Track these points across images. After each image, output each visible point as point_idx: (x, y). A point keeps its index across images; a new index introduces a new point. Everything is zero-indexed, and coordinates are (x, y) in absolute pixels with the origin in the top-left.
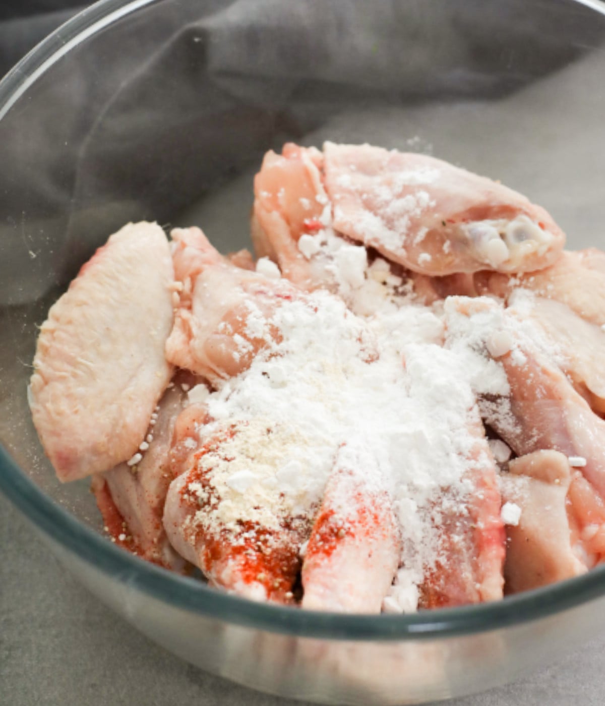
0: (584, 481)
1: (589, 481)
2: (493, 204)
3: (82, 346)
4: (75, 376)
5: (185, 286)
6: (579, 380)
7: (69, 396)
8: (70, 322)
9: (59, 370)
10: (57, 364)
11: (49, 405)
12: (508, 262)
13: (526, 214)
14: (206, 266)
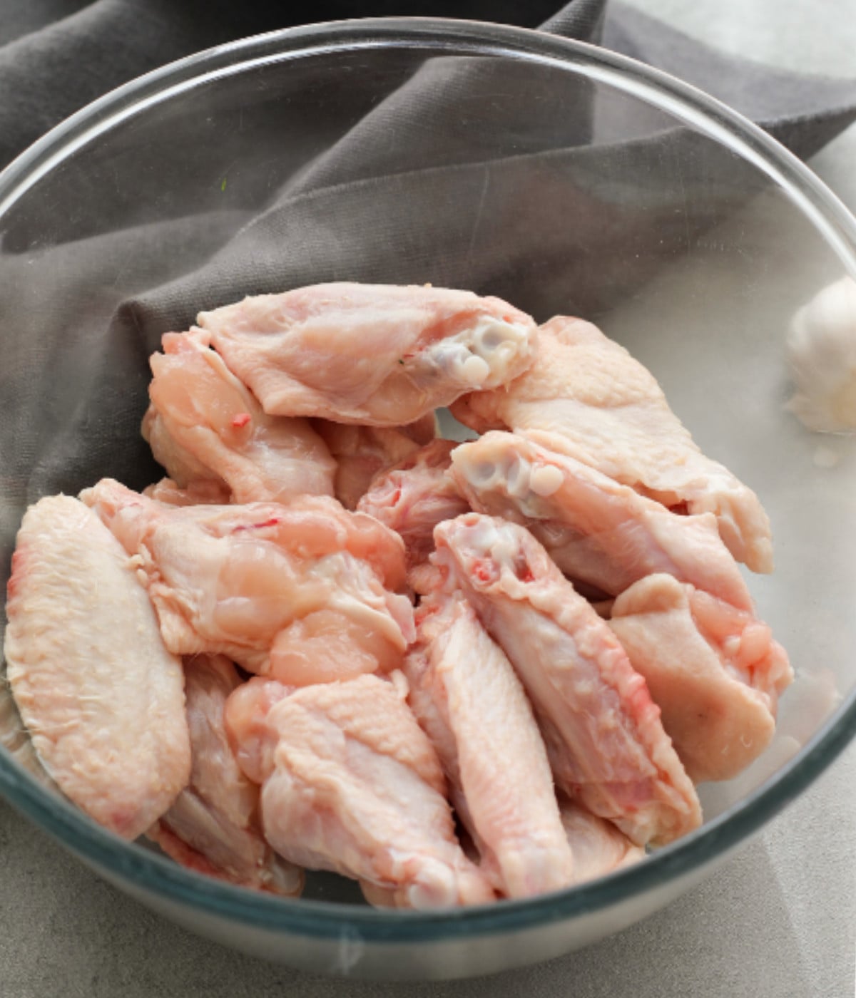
0: (700, 592)
1: (705, 590)
2: (446, 317)
3: (74, 680)
4: (87, 719)
5: (143, 557)
6: (634, 481)
7: (94, 745)
8: (43, 658)
9: (66, 721)
10: (58, 713)
11: (76, 766)
12: (490, 376)
13: (486, 313)
14: (154, 523)
